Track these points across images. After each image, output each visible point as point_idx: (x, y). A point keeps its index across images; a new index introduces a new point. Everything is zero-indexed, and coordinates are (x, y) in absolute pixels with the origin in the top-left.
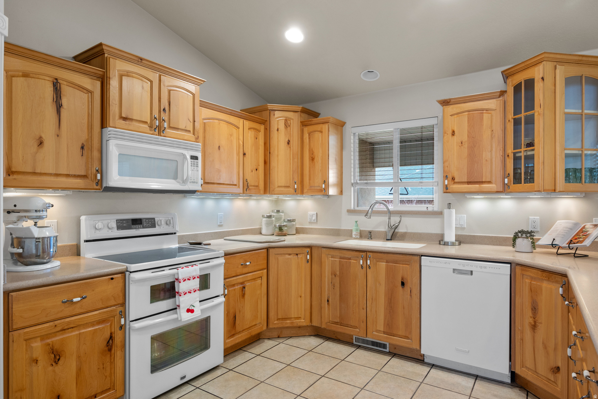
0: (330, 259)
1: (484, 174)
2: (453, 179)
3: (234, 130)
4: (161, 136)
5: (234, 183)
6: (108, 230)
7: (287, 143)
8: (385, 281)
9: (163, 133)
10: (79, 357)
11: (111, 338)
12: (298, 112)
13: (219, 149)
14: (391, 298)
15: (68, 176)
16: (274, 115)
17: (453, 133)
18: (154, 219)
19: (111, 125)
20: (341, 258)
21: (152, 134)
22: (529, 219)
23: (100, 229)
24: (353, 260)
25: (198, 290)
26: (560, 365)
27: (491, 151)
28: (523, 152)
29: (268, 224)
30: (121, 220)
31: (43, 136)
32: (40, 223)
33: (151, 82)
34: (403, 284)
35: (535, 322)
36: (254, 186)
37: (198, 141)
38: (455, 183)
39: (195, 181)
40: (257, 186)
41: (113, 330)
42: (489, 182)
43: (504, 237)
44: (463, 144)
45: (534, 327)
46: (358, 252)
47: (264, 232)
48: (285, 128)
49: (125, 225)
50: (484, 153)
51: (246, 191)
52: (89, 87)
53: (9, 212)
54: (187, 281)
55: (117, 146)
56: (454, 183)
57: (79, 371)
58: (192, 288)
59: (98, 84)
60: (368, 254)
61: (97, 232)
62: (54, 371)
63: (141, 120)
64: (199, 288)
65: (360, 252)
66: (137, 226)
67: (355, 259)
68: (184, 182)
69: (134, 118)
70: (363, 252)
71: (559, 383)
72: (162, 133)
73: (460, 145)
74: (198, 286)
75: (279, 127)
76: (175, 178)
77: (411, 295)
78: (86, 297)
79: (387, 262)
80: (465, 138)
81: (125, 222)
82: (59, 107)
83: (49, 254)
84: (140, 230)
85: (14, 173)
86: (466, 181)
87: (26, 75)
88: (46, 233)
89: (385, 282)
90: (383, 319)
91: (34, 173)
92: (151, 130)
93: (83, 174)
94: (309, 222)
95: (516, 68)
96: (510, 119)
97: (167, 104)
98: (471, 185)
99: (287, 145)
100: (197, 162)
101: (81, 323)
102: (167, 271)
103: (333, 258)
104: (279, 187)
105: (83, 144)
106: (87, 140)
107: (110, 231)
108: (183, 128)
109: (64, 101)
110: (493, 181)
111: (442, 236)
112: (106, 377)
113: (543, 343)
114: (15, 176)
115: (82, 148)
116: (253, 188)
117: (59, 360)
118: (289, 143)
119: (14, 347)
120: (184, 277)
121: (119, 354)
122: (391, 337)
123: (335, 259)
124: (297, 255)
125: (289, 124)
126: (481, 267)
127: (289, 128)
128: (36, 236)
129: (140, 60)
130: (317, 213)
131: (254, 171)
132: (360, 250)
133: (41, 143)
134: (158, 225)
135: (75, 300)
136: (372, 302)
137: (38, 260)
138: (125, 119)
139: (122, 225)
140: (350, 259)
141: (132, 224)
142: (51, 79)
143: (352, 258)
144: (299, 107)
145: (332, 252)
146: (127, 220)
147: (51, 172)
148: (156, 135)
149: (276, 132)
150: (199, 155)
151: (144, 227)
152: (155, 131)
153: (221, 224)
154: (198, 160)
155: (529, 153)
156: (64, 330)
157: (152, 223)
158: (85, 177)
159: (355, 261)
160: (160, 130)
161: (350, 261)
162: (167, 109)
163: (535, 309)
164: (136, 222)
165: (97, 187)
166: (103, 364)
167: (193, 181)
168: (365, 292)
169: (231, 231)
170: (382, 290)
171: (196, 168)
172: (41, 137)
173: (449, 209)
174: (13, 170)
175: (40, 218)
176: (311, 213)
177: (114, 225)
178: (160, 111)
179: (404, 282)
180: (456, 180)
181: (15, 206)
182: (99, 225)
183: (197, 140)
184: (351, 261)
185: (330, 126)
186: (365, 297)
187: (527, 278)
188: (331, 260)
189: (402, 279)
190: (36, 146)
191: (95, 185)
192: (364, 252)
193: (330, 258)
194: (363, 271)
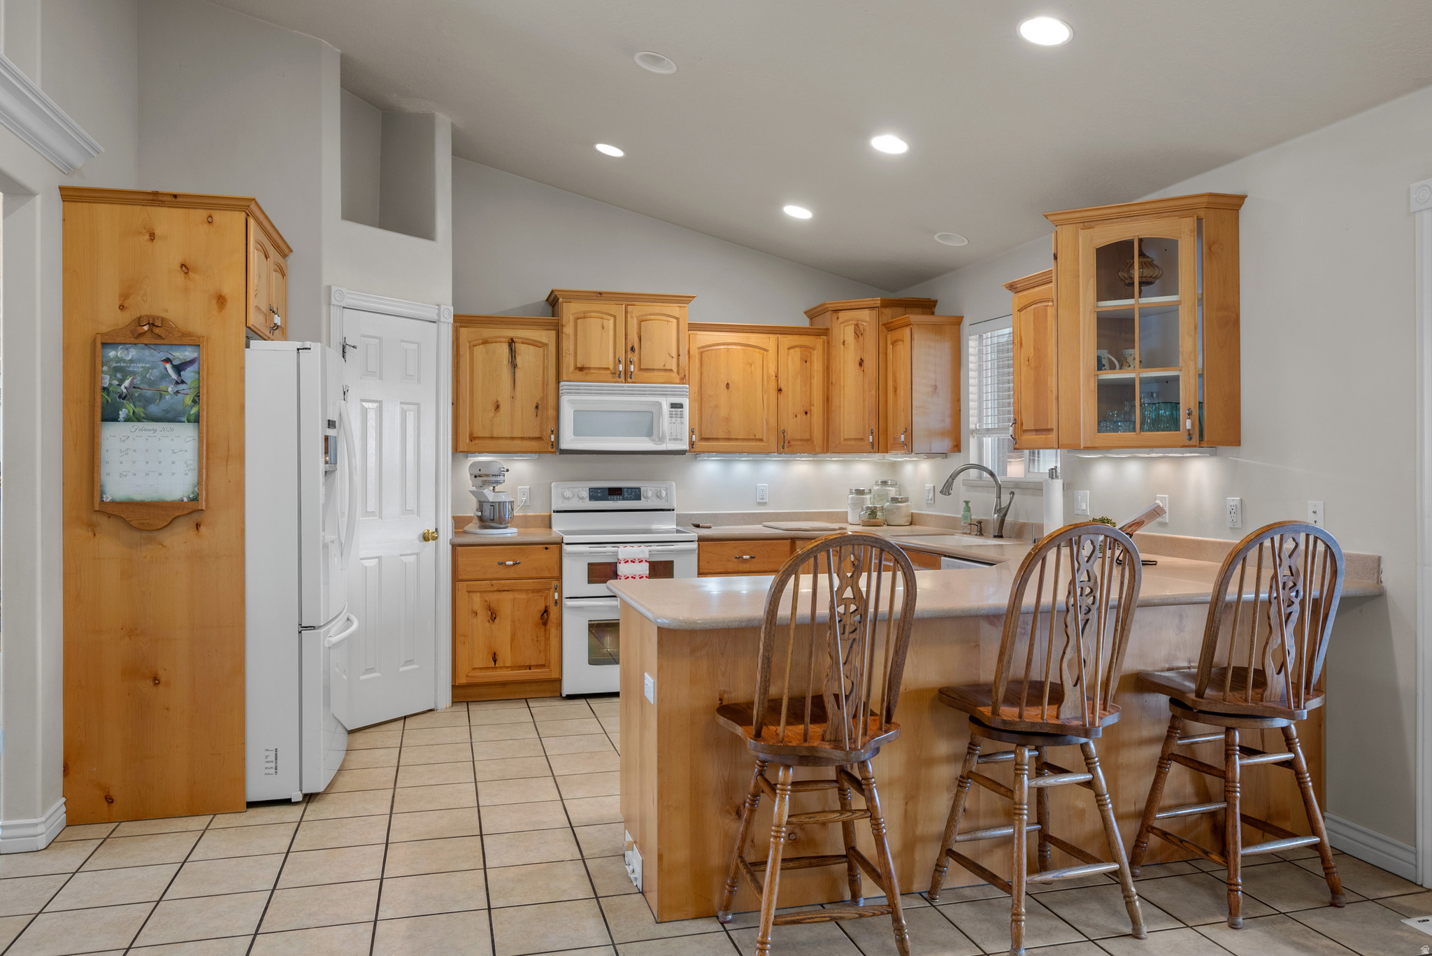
2: (1021, 425)
3: (757, 355)
4: (628, 383)
5: (757, 437)
6: (578, 499)
7: (858, 364)
9: (631, 378)
10: (513, 621)
11: (546, 611)
12: (875, 307)
13: (728, 388)
15: (522, 438)
16: (838, 318)
18: (640, 488)
19: (564, 379)
21: (616, 382)
22: (1156, 498)
23: (568, 498)
25: (646, 577)
29: (855, 505)
30: (595, 489)
31: (500, 400)
32: (498, 488)
33: (615, 317)
36: (801, 440)
37: (684, 382)
38: (1024, 431)
39: (679, 437)
40: (807, 440)
41: (548, 604)
44: (1030, 361)
47: (850, 519)
48: (855, 338)
49: (599, 495)
51: (783, 448)
52: (544, 340)
53: (476, 477)
54: (630, 564)
55: (572, 402)
57: (513, 637)
58: (637, 573)
59: (553, 333)
61: (566, 501)
62: (491, 628)
63: (602, 367)
64: (649, 574)
66: (615, 497)
68: (661, 440)
69: (592, 366)
72: (629, 379)
74: (648, 572)
75: (846, 338)
76: (649, 434)
78: (519, 563)
81: (599, 491)
82: (514, 365)
83: (504, 520)
84: (619, 502)
85: (475, 438)
87: (485, 342)
88: (503, 498)
91: (492, 438)
92: (613, 377)
93: (537, 436)
94: (925, 504)
97: (636, 340)
98: (1039, 434)
99: (859, 367)
100: (681, 411)
101: (514, 588)
102: (609, 548)
104: (846, 440)
105: (537, 403)
106: (542, 399)
107: (581, 501)
108: (661, 367)
109: (519, 360)
112: (540, 651)
114: (476, 442)
115: (537, 407)
116: (799, 443)
117: (495, 618)
118: (861, 363)
119: (459, 595)
120: (625, 557)
121: (553, 631)
125: (862, 330)
127: (861, 338)
128: (491, 500)
129: (599, 295)
130: (934, 487)
131: (801, 417)
133: (498, 407)
134: (645, 498)
135: (508, 563)
137: (493, 525)
138: (581, 369)
139: (595, 494)
141: (609, 494)
142: (507, 340)
144: (877, 300)
146: (602, 489)
147: (506, 435)
148: (622, 382)
149: (842, 346)
150: (686, 402)
151: (624, 499)
152: (620, 378)
153: (764, 501)
154: (682, 408)
156: (500, 591)
157: (636, 494)
158: (540, 438)
160: (627, 376)
162: (636, 347)
164: (615, 492)
165: (552, 450)
166: (537, 637)
167: (675, 437)
169: (782, 513)
171: (679, 419)
172: (497, 401)
173: (1052, 478)
174: (475, 436)
175: (498, 482)
176: (928, 486)
177: (586, 494)
178: (626, 352)
181: (480, 470)
182: (568, 494)
183: (683, 380)
185: (914, 331)
190: (493, 410)
191: (550, 447)
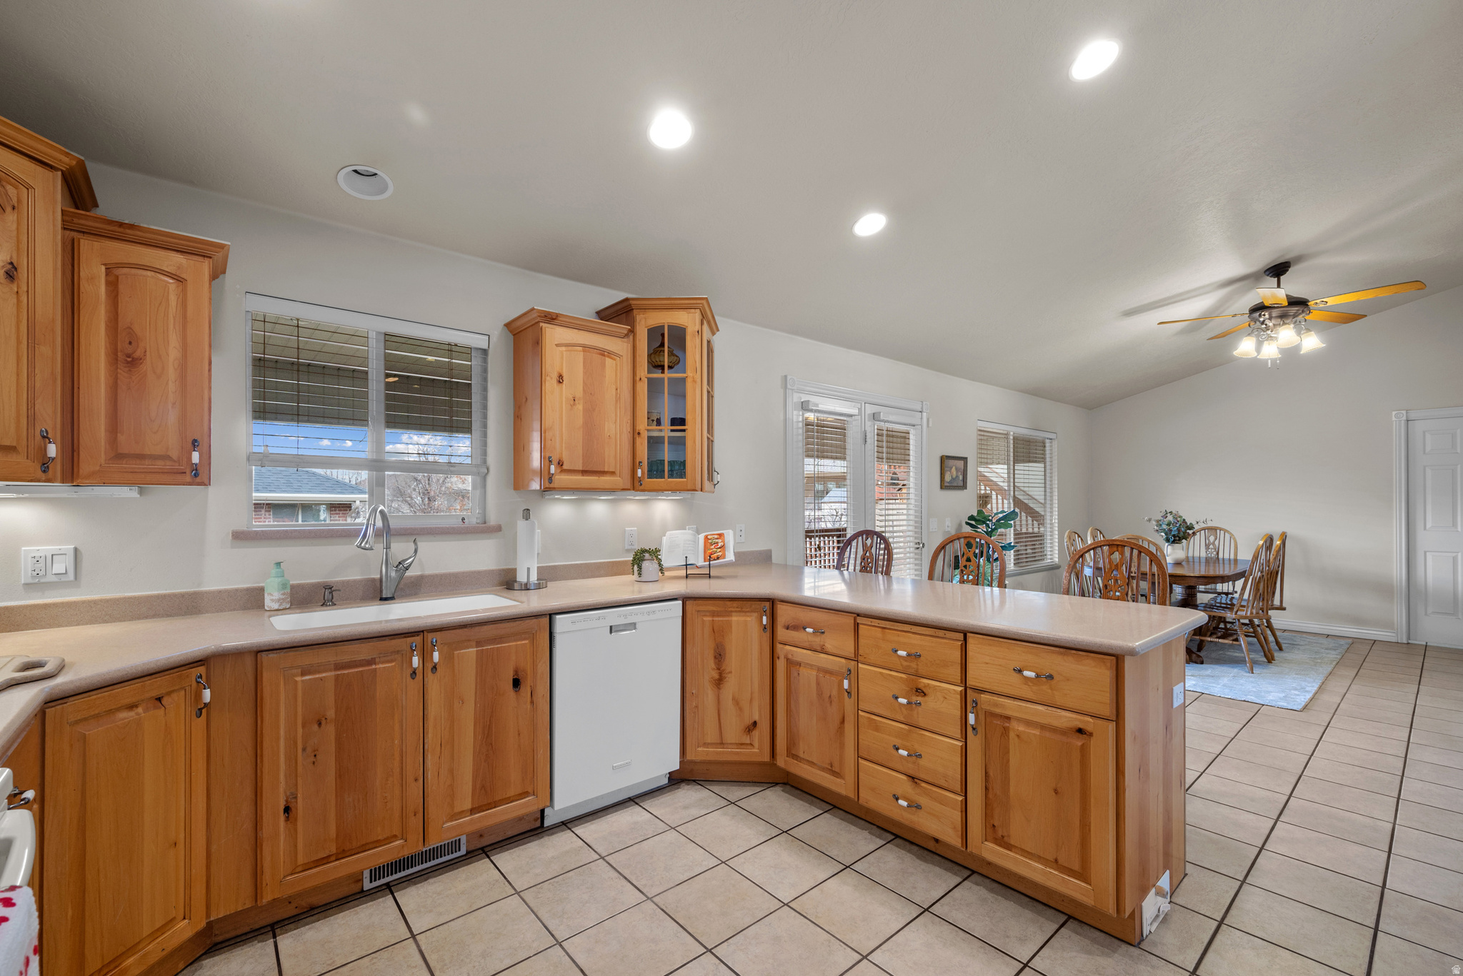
0: (299, 679)
1: (606, 460)
2: (559, 463)
8: (476, 688)
12: (57, 169)
14: (489, 725)
17: (560, 379)
20: (338, 667)
22: (625, 531)
24: (383, 663)
26: (756, 718)
27: (615, 423)
28: (666, 430)
34: (516, 683)
35: (720, 674)
38: (563, 471)
42: (613, 473)
43: (597, 563)
44: (576, 402)
45: (719, 682)
46: (399, 638)
50: (606, 423)
56: (561, 471)
60: (430, 636)
65: (405, 637)
67: (389, 658)
70: (413, 636)
71: (756, 744)
73: (572, 402)
77: (532, 702)
79: (479, 643)
80: (579, 393)
86: (581, 469)
89: (476, 693)
90: (471, 784)
94: (26, 584)
95: (654, 302)
96: (643, 378)
98: (588, 476)
103: (310, 673)
110: (618, 472)
111: (513, 572)
113: (733, 699)
118: (10, 274)
122: (490, 811)
123: (317, 676)
124: (159, 699)
125: (15, 198)
126: (649, 613)
127: (10, 216)
130: (76, 550)
132: (410, 631)
136: (441, 753)
140: (371, 662)
143: (377, 660)
144: (67, 154)
145: (307, 658)
155: (655, 434)
159: (390, 665)
161: (374, 667)
163: (719, 656)
168: (422, 735)
170: (468, 714)
173: (527, 520)
176: (30, 550)
179: (520, 678)
180: (565, 467)
184: (377, 666)
186: (422, 746)
187: (705, 616)
188: (303, 681)
189: (516, 672)
192: (418, 636)
193: (297, 676)
194: (414, 686)
